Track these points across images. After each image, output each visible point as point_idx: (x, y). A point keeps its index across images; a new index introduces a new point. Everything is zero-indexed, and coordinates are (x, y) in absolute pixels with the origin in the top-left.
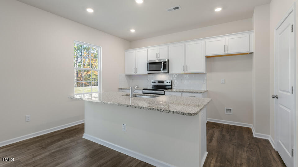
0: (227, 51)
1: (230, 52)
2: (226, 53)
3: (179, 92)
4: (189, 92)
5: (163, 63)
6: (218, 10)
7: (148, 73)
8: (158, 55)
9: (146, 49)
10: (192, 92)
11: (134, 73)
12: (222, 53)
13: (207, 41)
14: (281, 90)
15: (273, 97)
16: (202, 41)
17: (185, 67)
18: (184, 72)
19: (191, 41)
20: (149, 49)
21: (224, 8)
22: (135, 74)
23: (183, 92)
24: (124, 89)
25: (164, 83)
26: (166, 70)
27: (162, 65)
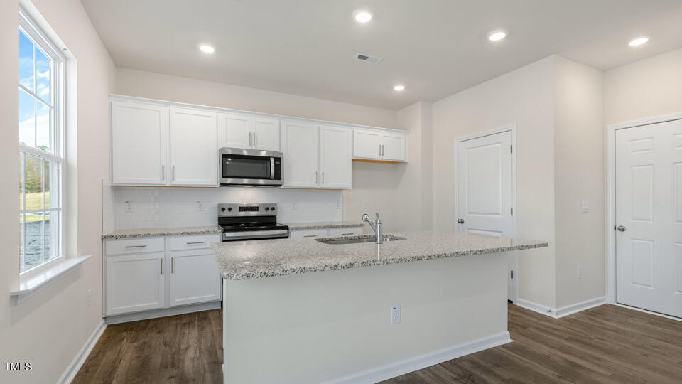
0: (383, 155)
2: (381, 158)
3: (325, 227)
4: (343, 227)
5: (272, 160)
6: (399, 88)
7: (220, 184)
8: (253, 138)
10: (348, 226)
15: (459, 222)
17: (319, 176)
18: (316, 186)
19: (329, 123)
21: (406, 88)
24: (135, 236)
25: (258, 210)
26: (280, 179)
27: (273, 164)
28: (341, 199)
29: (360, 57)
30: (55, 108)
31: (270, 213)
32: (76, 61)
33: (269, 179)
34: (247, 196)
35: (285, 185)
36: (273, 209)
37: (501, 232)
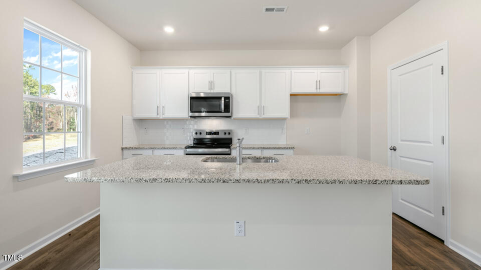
0: (319, 89)
1: (323, 90)
2: (318, 91)
3: (258, 148)
4: (274, 148)
5: (223, 99)
6: (324, 29)
7: (191, 117)
8: (211, 84)
9: (186, 71)
10: (279, 148)
11: (156, 114)
12: (313, 90)
13: (294, 71)
14: (402, 140)
15: (391, 149)
16: (287, 71)
17: (261, 109)
18: (258, 116)
19: (270, 67)
20: (192, 72)
22: (158, 116)
23: (264, 148)
24: (137, 148)
25: (218, 134)
26: (229, 112)
27: (223, 102)
28: (285, 126)
29: (267, 10)
30: (80, 78)
31: (227, 136)
32: (90, 51)
33: (221, 112)
34: (212, 124)
35: (234, 116)
36: (229, 134)
37: (432, 162)
